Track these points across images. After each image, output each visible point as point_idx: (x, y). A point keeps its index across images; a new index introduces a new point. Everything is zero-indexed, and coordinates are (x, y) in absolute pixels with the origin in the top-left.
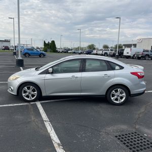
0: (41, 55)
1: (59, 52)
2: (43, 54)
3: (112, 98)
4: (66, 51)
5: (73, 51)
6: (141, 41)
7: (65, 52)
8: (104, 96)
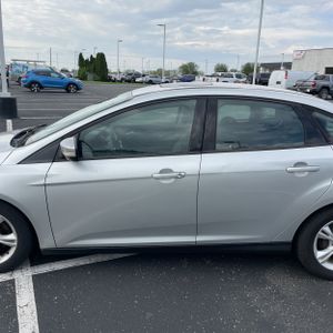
0: (70, 88)
1: (114, 81)
2: (74, 84)
3: (319, 254)
4: (132, 80)
5: (148, 78)
6: (302, 55)
7: (129, 81)
8: (288, 248)
